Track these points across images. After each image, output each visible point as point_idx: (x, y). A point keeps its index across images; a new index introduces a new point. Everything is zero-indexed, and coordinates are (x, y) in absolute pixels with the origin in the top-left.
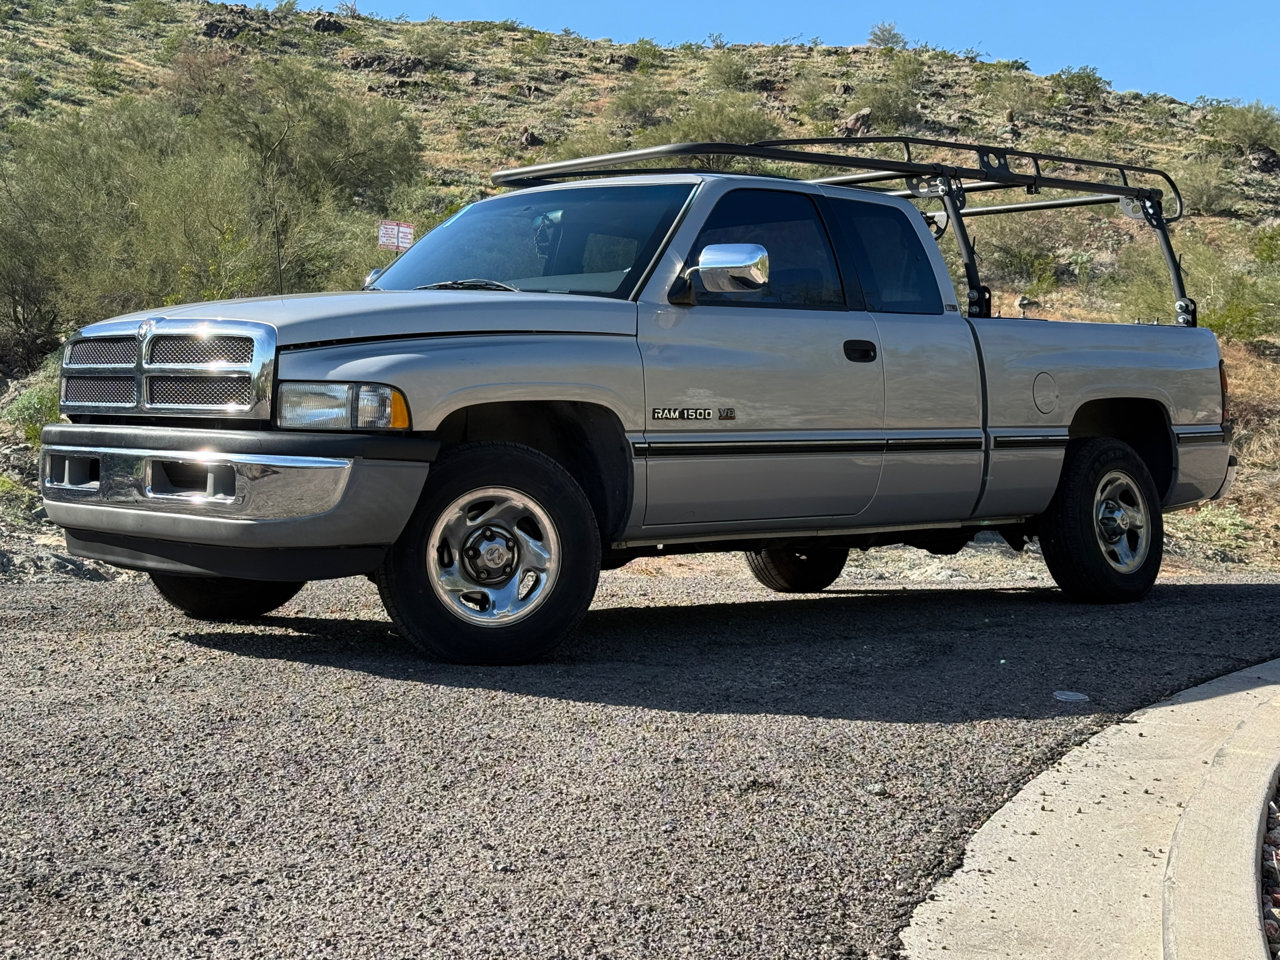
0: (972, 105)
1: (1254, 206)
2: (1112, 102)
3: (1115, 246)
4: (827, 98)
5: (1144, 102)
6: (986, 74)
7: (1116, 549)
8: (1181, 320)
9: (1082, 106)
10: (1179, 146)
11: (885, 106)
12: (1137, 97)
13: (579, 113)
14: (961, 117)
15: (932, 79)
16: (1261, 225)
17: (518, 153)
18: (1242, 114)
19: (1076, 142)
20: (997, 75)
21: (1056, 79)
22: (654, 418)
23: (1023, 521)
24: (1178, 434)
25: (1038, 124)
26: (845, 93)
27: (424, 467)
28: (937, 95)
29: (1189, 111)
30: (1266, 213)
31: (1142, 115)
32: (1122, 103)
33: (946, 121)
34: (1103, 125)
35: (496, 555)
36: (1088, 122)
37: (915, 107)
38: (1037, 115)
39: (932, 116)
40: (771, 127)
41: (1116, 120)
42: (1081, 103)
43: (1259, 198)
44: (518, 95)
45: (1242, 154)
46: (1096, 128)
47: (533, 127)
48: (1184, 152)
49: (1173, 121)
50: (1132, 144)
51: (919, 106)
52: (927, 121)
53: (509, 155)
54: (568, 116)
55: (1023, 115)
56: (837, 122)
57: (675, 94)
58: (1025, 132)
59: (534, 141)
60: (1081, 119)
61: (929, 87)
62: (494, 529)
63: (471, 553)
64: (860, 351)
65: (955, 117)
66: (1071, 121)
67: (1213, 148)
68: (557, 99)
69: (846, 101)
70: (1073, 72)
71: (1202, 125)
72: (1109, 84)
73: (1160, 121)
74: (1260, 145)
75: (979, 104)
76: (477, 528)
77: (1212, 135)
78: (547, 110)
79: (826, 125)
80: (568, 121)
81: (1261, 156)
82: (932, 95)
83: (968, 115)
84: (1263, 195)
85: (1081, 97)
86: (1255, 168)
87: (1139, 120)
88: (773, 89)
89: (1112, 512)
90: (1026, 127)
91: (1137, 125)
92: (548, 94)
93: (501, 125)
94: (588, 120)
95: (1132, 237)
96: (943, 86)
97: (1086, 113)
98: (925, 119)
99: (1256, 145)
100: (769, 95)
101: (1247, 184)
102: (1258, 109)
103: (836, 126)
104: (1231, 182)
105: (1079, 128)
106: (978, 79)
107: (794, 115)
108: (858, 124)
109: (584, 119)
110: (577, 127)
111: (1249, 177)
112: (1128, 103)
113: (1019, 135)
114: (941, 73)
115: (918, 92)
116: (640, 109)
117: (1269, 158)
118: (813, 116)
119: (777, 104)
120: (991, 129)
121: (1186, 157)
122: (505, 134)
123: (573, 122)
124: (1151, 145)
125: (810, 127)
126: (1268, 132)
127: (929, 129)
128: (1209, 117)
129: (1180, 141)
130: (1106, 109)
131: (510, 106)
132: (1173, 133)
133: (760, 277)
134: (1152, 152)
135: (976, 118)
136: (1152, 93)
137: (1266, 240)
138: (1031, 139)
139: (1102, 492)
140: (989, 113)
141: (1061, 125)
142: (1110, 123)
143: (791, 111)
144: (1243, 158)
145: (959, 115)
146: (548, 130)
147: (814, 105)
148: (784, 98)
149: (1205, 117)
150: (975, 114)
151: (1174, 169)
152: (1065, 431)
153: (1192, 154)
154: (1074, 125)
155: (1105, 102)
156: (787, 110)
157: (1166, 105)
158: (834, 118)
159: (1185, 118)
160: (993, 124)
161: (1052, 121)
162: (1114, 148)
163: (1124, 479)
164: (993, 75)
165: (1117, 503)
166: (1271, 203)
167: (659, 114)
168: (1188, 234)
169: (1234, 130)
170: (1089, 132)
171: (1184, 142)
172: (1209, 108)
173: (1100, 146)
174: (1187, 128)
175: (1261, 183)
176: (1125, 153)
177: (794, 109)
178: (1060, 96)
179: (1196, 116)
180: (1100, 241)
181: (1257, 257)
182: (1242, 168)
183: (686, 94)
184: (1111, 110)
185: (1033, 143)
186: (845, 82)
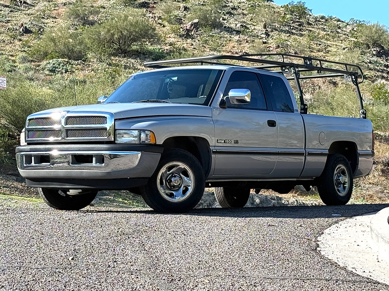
0: (247, 19)
1: (372, 73)
2: (311, 20)
3: (312, 91)
4: (176, 13)
5: (326, 20)
6: (253, 3)
7: (339, 189)
8: (361, 116)
9: (298, 22)
10: (341, 43)
11: (205, 18)
12: (323, 18)
13: (49, 17)
14: (241, 25)
15: (227, 5)
16: (376, 83)
17: (19, 37)
18: (370, 28)
19: (295, 40)
20: (258, 4)
21: (286, 7)
22: (217, 142)
23: (313, 179)
24: (359, 153)
25: (277, 30)
26: (185, 10)
27: (160, 155)
28: (230, 13)
29: (346, 26)
30: (378, 77)
31: (325, 27)
32: (316, 21)
33: (234, 27)
34: (307, 31)
35: (177, 181)
36: (300, 30)
37: (220, 19)
38: (277, 25)
39: (228, 24)
40: (151, 28)
41: (313, 29)
42: (297, 20)
43: (375, 69)
44: (15, 5)
45: (369, 48)
46: (304, 33)
47: (25, 23)
48: (344, 46)
49: (339, 31)
50: (320, 42)
51: (221, 19)
52: (225, 27)
53: (14, 38)
54: (43, 18)
55: (270, 25)
56: (182, 26)
57: (99, 8)
58: (271, 34)
59: (27, 31)
60: (297, 28)
61: (225, 9)
62: (175, 174)
63: (169, 181)
64: (272, 124)
65: (239, 25)
66: (293, 29)
67: (357, 45)
68: (36, 8)
69: (185, 15)
70: (294, 4)
71: (352, 33)
72: (311, 11)
73: (333, 30)
74: (377, 44)
75: (250, 19)
76: (170, 174)
77: (356, 38)
78: (32, 14)
79: (177, 27)
80: (43, 20)
81: (377, 49)
82: (227, 13)
83: (245, 25)
84: (377, 68)
85: (297, 17)
86: (374, 55)
87: (324, 30)
88: (148, 7)
89: (339, 177)
90: (272, 31)
91: (323, 32)
92: (31, 5)
93: (8, 22)
94: (54, 20)
95: (320, 87)
96: (232, 9)
97: (300, 25)
98: (224, 25)
99: (376, 44)
100: (147, 10)
101: (370, 62)
102: (377, 26)
103: (181, 28)
104: (363, 62)
105: (296, 33)
106: (249, 6)
107: (160, 21)
108: (192, 27)
109: (51, 20)
110: (49, 24)
111: (371, 59)
112: (319, 21)
113: (269, 35)
114: (232, 2)
115: (220, 11)
116: (82, 16)
117: (380, 50)
118: (170, 22)
119: (151, 15)
120: (255, 32)
121: (344, 49)
122: (11, 27)
123: (46, 21)
124: (329, 42)
125: (168, 28)
126: (381, 37)
127: (227, 31)
128: (355, 29)
129: (342, 40)
130: (309, 24)
131: (11, 11)
132: (339, 37)
133: (248, 99)
134: (329, 46)
135: (249, 26)
136: (330, 16)
137: (378, 89)
138: (274, 38)
139: (337, 170)
140: (254, 24)
141: (288, 31)
142: (311, 31)
143: (158, 19)
144: (369, 50)
145: (241, 24)
146: (34, 25)
147: (170, 16)
148: (154, 12)
149: (353, 29)
150: (248, 24)
151: (339, 54)
152: (327, 151)
153: (347, 47)
154: (294, 31)
155: (308, 20)
156: (156, 19)
157: (335, 22)
158: (180, 24)
159: (344, 29)
160: (256, 30)
161: (284, 29)
162: (312, 43)
163: (343, 167)
164: (257, 4)
165: (340, 175)
166: (380, 72)
167: (91, 19)
168: (344, 86)
169: (366, 36)
170: (302, 35)
171: (344, 41)
172: (355, 24)
173: (306, 42)
174: (345, 34)
175: (376, 62)
176: (317, 46)
177: (160, 18)
178: (288, 16)
179: (349, 28)
180: (306, 89)
181: (373, 97)
182: (369, 55)
183: (104, 8)
184: (311, 24)
185: (275, 39)
186: (185, 5)
